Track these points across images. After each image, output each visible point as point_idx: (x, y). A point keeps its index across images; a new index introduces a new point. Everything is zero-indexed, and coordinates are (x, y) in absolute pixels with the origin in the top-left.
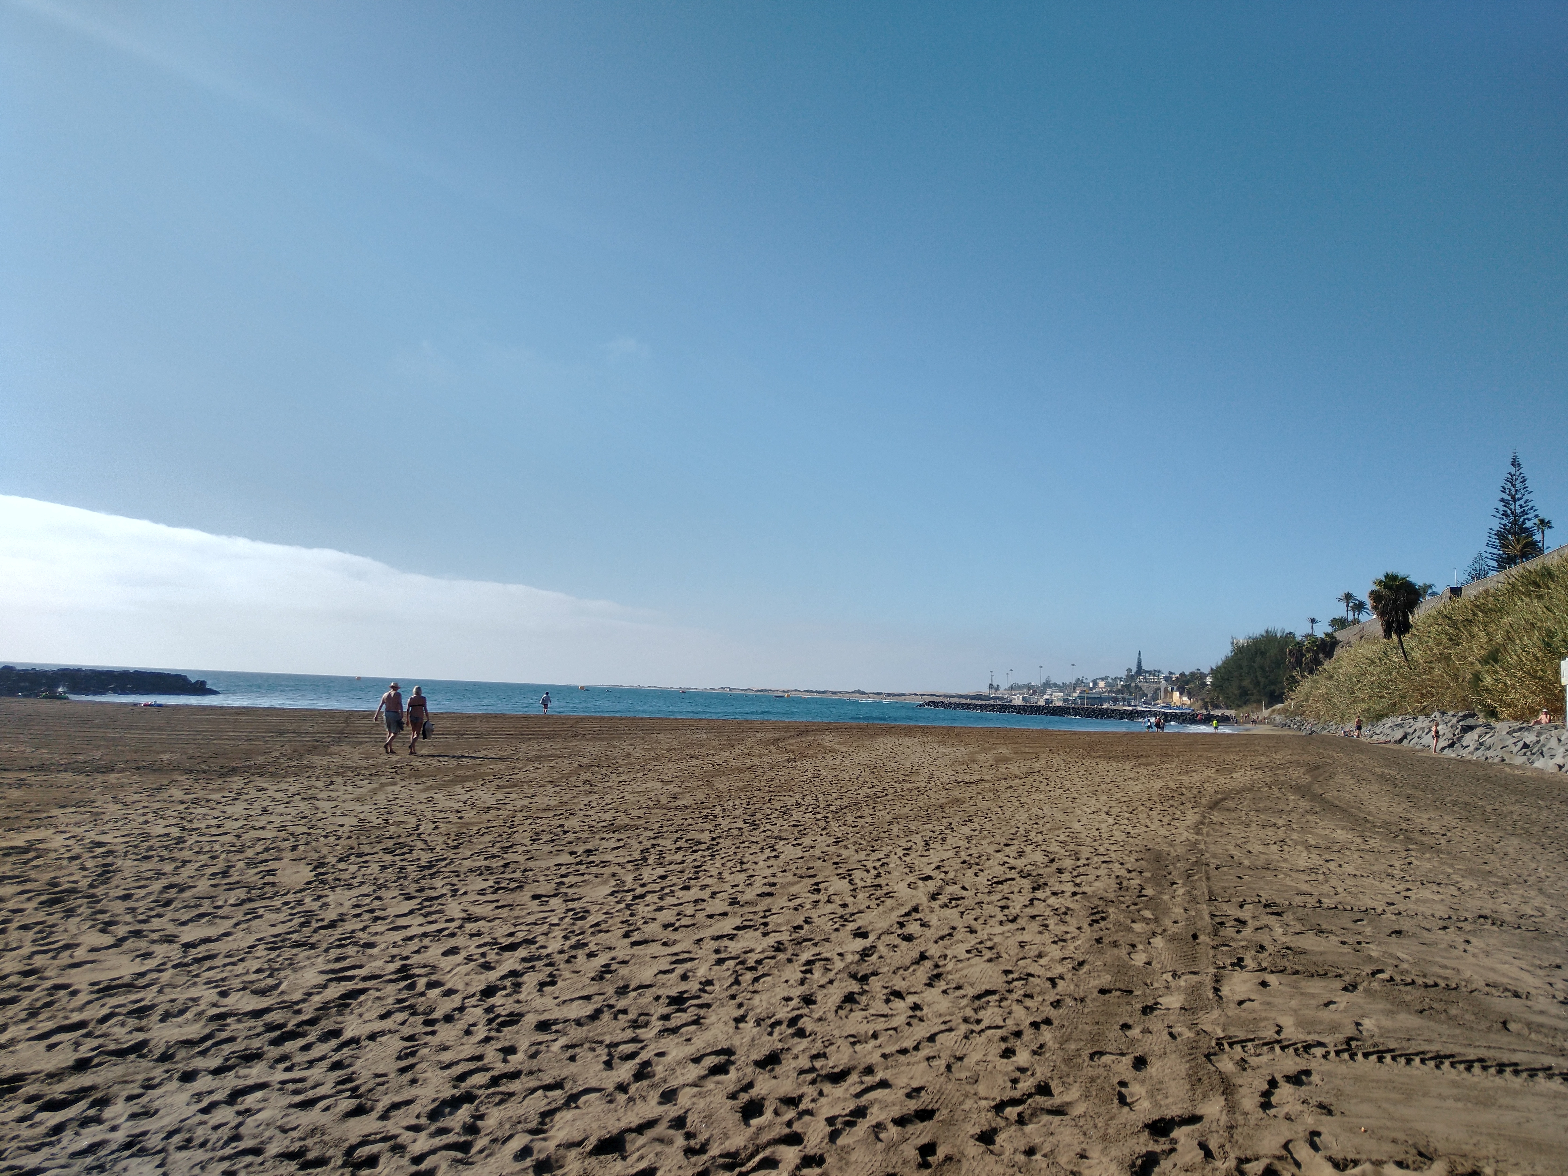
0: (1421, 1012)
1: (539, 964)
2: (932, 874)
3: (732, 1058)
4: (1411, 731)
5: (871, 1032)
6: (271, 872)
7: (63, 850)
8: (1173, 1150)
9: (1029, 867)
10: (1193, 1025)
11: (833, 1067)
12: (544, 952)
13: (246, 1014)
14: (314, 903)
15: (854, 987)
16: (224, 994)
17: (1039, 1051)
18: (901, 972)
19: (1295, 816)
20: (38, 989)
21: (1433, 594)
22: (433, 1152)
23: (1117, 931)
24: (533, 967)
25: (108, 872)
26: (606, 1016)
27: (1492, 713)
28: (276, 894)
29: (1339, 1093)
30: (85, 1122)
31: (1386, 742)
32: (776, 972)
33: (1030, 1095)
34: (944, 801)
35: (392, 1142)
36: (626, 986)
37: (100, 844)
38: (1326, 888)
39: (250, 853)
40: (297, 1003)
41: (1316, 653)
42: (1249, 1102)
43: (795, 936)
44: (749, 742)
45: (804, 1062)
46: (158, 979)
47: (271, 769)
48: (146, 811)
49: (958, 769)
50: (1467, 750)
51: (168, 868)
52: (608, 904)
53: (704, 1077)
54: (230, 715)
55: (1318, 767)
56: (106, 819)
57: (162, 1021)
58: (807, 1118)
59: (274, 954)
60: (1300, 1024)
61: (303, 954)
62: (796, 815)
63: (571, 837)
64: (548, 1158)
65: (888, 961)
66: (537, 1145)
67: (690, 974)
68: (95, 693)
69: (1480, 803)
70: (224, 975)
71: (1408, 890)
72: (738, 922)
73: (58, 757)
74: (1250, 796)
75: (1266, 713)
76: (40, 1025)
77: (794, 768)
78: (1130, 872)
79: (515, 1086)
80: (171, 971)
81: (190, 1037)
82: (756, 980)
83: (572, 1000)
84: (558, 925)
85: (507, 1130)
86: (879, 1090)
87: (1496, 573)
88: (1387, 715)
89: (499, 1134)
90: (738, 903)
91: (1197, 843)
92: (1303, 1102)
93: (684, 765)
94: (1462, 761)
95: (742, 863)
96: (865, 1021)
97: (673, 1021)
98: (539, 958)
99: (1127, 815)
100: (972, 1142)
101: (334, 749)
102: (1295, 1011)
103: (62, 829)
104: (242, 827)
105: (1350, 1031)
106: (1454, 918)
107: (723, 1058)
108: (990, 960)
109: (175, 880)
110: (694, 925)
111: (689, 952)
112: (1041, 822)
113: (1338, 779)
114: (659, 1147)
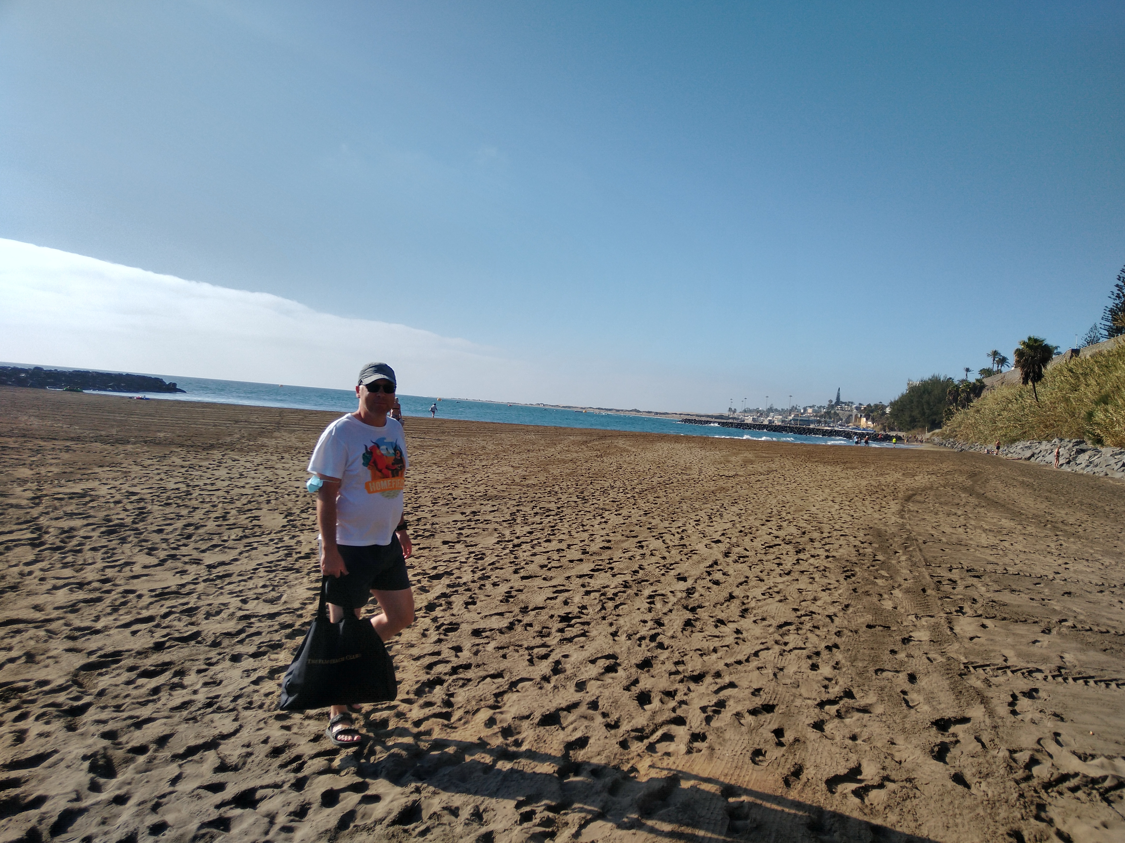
0: (1105, 650)
1: (461, 589)
2: (720, 538)
3: (618, 661)
4: (1037, 451)
5: (712, 648)
6: (256, 518)
7: (109, 497)
8: (957, 742)
9: (788, 537)
10: (943, 654)
11: (692, 671)
12: (462, 581)
13: (263, 616)
14: (291, 541)
15: (689, 615)
16: (244, 601)
17: (837, 666)
18: (719, 606)
19: (968, 508)
20: (113, 593)
21: (1059, 354)
22: (427, 719)
23: (866, 585)
24: (456, 591)
25: (143, 513)
26: (519, 628)
27: (1099, 441)
28: (263, 533)
29: (1065, 707)
30: (174, 687)
31: (1019, 459)
32: (629, 602)
33: (841, 698)
34: (714, 488)
35: (395, 711)
36: (527, 607)
37: (134, 494)
38: (1007, 560)
39: (238, 504)
40: (297, 610)
41: (968, 394)
42: (1003, 710)
43: (635, 577)
44: (566, 442)
45: (670, 666)
46: (194, 589)
47: (237, 446)
48: (159, 472)
49: (718, 466)
50: (1080, 467)
51: (184, 512)
52: (497, 549)
53: (602, 674)
54: (198, 407)
55: (975, 475)
56: (133, 476)
57: (206, 618)
58: (684, 706)
59: (272, 575)
60: (1019, 655)
61: (292, 576)
62: (612, 494)
63: (460, 502)
64: (510, 726)
65: (708, 598)
66: (498, 717)
67: (569, 601)
68: (100, 389)
69: (1100, 504)
70: (241, 588)
71: (1066, 563)
72: (592, 566)
73: (88, 432)
74: (932, 493)
75: (928, 435)
76: (121, 617)
77: (603, 462)
78: (862, 543)
79: (469, 674)
80: (203, 584)
81: (229, 630)
82: (616, 607)
83: (491, 615)
84: (465, 562)
85: (473, 705)
86: (730, 689)
87: (1106, 340)
88: (1018, 440)
89: (469, 707)
90: (588, 553)
91: (903, 525)
92: (1041, 711)
93: (525, 456)
94: (1076, 474)
95: (583, 525)
96: (705, 640)
97: (566, 633)
98: (459, 585)
99: (848, 503)
100: (810, 729)
101: (276, 434)
102: (1013, 646)
103: (104, 481)
104: (228, 486)
105: (1058, 662)
106: (1107, 585)
107: (612, 661)
108: (780, 601)
109: (191, 520)
110: (561, 566)
111: (563, 585)
112: (787, 506)
113: (993, 483)
114: (586, 723)
